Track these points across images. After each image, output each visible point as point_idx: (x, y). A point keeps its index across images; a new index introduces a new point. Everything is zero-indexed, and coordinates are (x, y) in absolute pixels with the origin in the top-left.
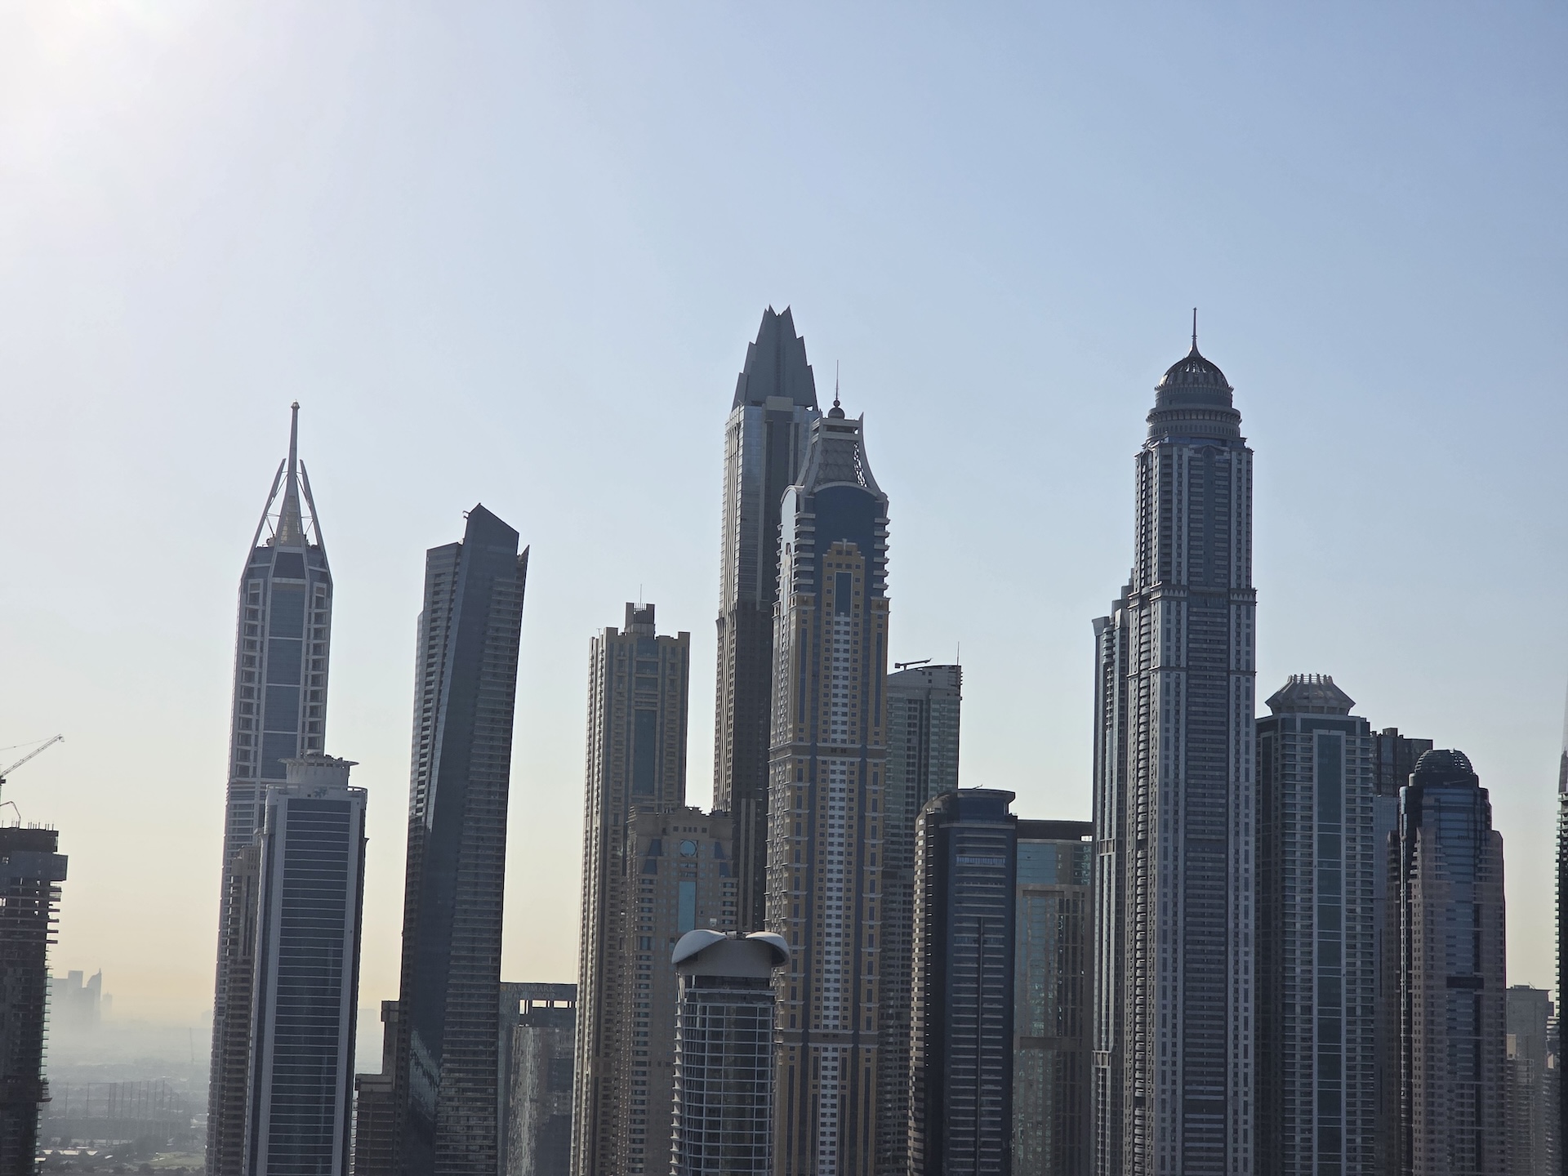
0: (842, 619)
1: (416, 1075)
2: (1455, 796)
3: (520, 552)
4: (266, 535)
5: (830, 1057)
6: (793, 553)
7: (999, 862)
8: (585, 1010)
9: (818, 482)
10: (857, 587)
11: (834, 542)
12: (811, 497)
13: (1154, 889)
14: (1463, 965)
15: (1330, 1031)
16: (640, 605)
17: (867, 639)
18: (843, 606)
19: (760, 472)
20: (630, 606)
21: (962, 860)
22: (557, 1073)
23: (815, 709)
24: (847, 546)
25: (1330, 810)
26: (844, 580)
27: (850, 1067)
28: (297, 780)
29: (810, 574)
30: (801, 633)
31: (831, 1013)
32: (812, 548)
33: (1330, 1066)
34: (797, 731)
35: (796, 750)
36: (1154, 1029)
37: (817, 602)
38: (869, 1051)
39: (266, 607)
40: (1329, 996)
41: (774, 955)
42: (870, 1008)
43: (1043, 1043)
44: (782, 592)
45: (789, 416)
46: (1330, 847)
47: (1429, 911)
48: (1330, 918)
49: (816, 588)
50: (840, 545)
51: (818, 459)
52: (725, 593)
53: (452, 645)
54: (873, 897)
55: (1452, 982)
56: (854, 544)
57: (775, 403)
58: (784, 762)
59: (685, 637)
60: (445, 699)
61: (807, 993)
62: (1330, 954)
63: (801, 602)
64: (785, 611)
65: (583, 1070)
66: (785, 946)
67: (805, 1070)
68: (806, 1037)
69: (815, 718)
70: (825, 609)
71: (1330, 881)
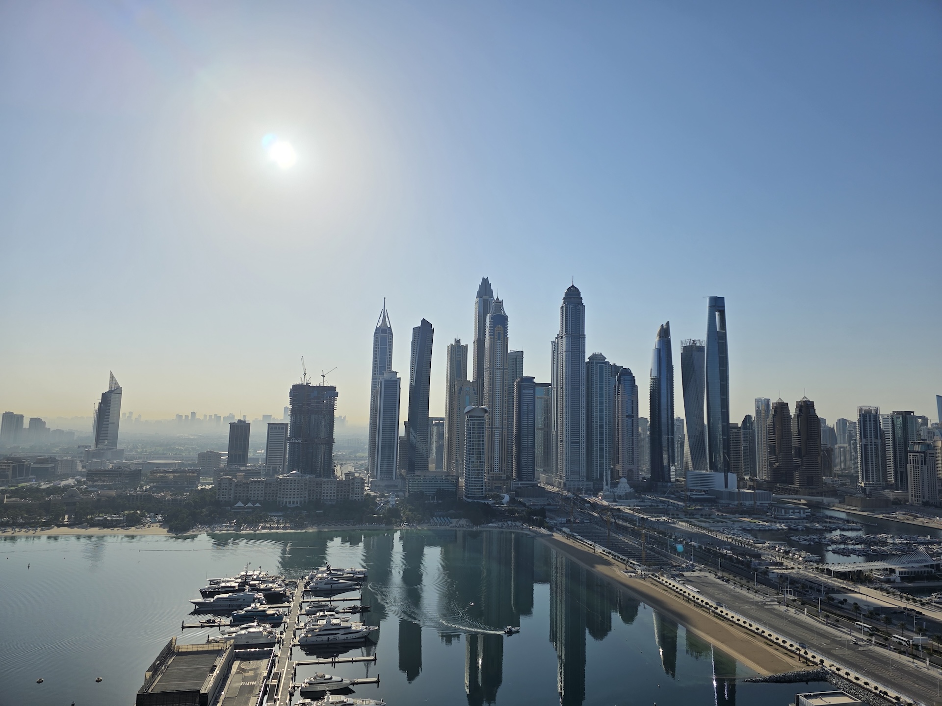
0: (499, 341)
1: (411, 436)
2: (628, 378)
3: (432, 328)
4: (379, 325)
5: (497, 433)
6: (489, 328)
7: (532, 391)
8: (446, 422)
9: (494, 313)
10: (502, 335)
12: (492, 316)
13: (564, 397)
14: (630, 413)
15: (601, 427)
16: (458, 339)
17: (504, 346)
18: (499, 339)
19: (482, 311)
20: (455, 339)
21: (524, 391)
22: (441, 436)
23: (493, 360)
25: (601, 381)
26: (499, 334)
27: (501, 434)
28: (386, 376)
29: (492, 332)
30: (491, 344)
31: (497, 423)
32: (492, 327)
33: (601, 434)
34: (490, 364)
35: (489, 368)
36: (564, 426)
37: (494, 338)
38: (505, 431)
39: (379, 340)
40: (601, 419)
41: (485, 411)
42: (505, 422)
43: (541, 429)
44: (486, 336)
45: (488, 300)
46: (601, 388)
47: (622, 402)
48: (601, 403)
49: (494, 335)
50: (498, 326)
51: (494, 309)
52: (475, 336)
53: (418, 348)
54: (506, 399)
55: (627, 416)
56: (501, 326)
57: (485, 297)
58: (487, 371)
59: (467, 345)
61: (492, 418)
62: (601, 411)
63: (490, 338)
65: (446, 435)
66: (487, 409)
67: (492, 435)
68: (492, 428)
69: (493, 362)
70: (495, 339)
71: (601, 396)
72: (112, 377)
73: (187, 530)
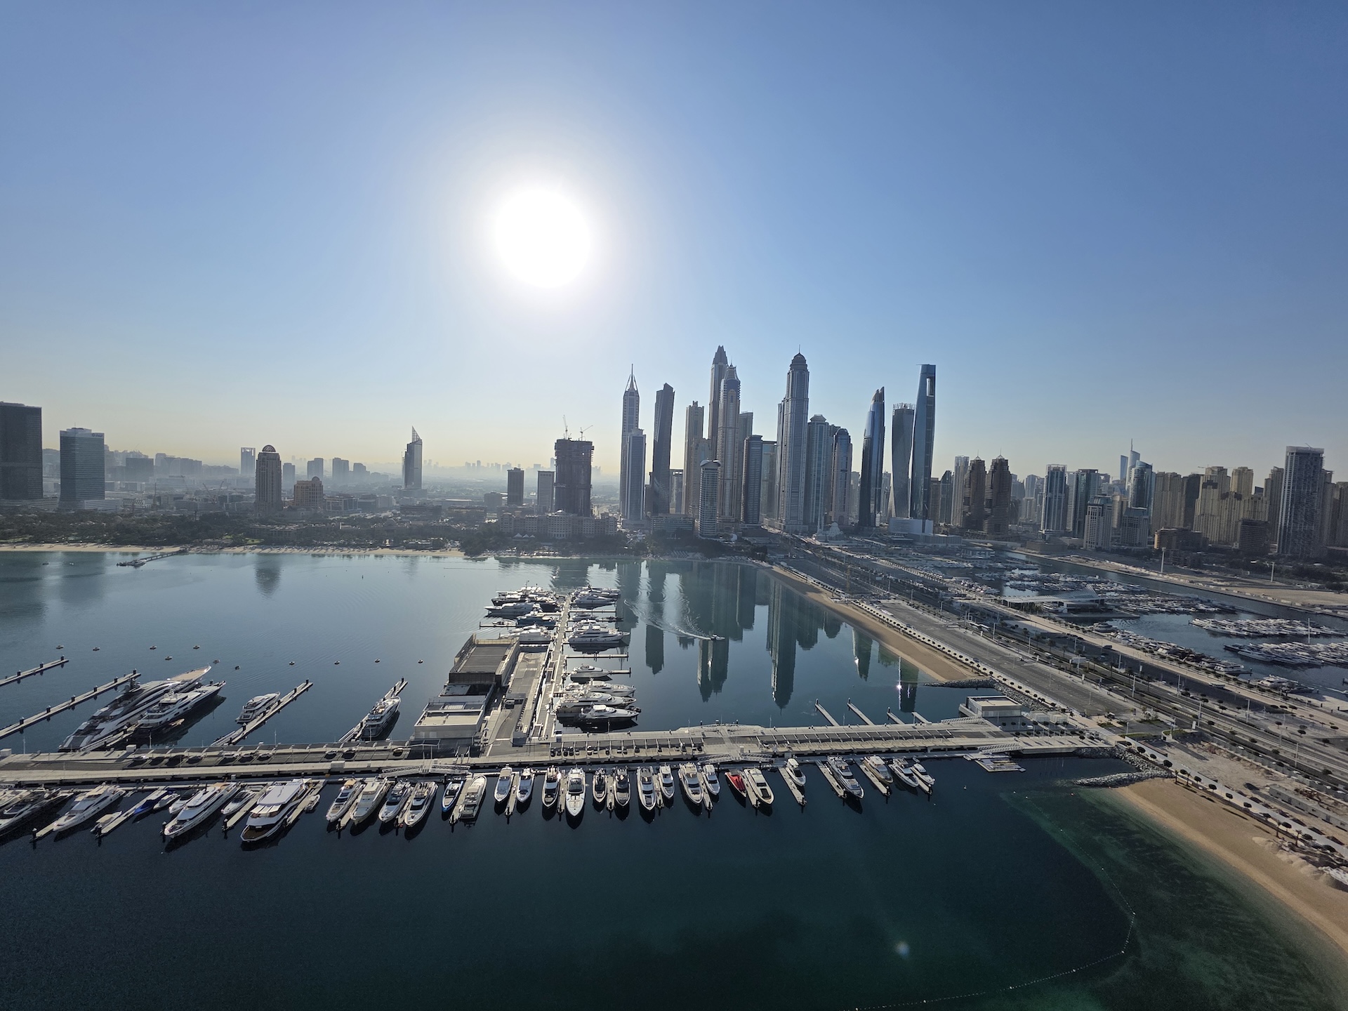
0: (732, 404)
1: (655, 485)
2: (844, 437)
4: (628, 388)
5: (728, 483)
6: (723, 391)
7: (760, 448)
8: (685, 474)
10: (734, 398)
12: (726, 381)
13: (787, 454)
14: (844, 468)
15: (819, 479)
16: (695, 401)
18: (732, 402)
19: (717, 377)
20: (693, 401)
21: (753, 448)
22: (680, 485)
24: (733, 390)
25: (821, 439)
26: (732, 396)
27: (732, 484)
28: (634, 433)
29: (726, 395)
30: (724, 406)
31: (728, 476)
33: (818, 485)
34: (723, 424)
35: (723, 428)
36: (786, 478)
37: (727, 401)
38: (735, 482)
39: (628, 402)
40: (819, 472)
41: (719, 465)
42: (736, 474)
43: (766, 481)
44: (721, 399)
46: (820, 446)
47: (838, 457)
48: (820, 459)
49: (727, 398)
50: (731, 390)
52: (711, 399)
53: (661, 410)
54: (736, 455)
55: (842, 471)
57: (720, 364)
58: (721, 430)
59: (703, 407)
60: (660, 418)
61: (724, 471)
62: (819, 465)
63: (724, 401)
64: (721, 402)
65: (684, 484)
66: (720, 463)
67: (724, 485)
68: (724, 479)
70: (729, 402)
71: (820, 453)
72: (414, 431)
73: (479, 554)
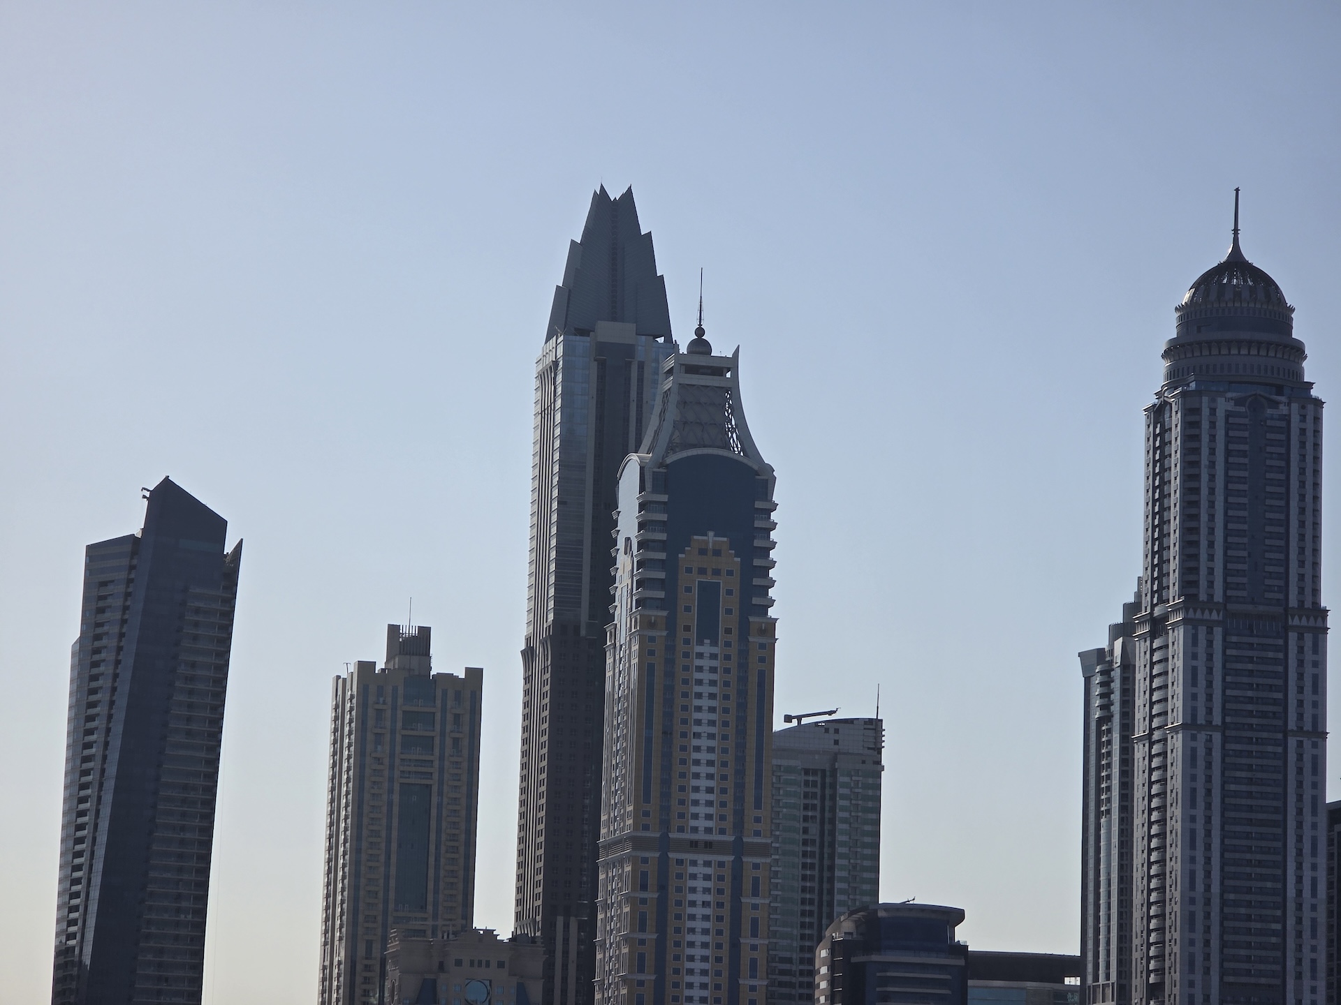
0: (706, 649)
3: (229, 548)
6: (635, 553)
9: (671, 448)
10: (728, 602)
11: (695, 537)
12: (661, 470)
16: (409, 626)
17: (743, 680)
18: (708, 630)
19: (587, 433)
20: (393, 630)
23: (666, 782)
24: (715, 542)
26: (709, 593)
29: (661, 584)
30: (647, 670)
32: (662, 545)
34: (641, 815)
35: (637, 843)
37: (671, 624)
44: (618, 609)
45: (629, 350)
49: (669, 603)
50: (703, 541)
51: (673, 414)
52: (537, 612)
56: (725, 539)
57: (609, 331)
58: (620, 862)
59: (475, 675)
60: (112, 770)
63: (645, 625)
64: (622, 637)
69: (666, 796)
70: (681, 635)
